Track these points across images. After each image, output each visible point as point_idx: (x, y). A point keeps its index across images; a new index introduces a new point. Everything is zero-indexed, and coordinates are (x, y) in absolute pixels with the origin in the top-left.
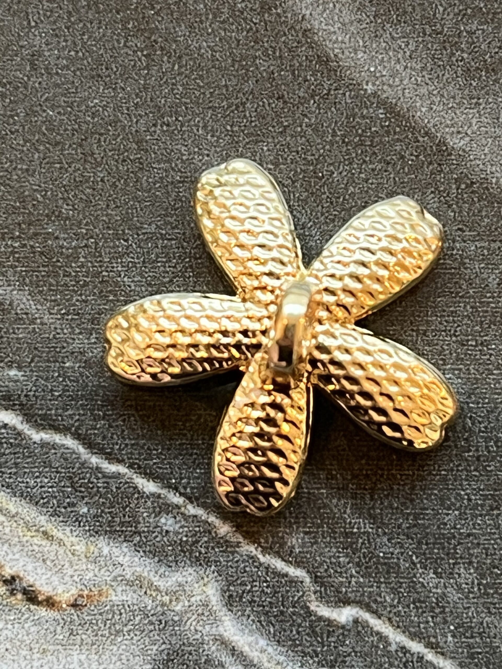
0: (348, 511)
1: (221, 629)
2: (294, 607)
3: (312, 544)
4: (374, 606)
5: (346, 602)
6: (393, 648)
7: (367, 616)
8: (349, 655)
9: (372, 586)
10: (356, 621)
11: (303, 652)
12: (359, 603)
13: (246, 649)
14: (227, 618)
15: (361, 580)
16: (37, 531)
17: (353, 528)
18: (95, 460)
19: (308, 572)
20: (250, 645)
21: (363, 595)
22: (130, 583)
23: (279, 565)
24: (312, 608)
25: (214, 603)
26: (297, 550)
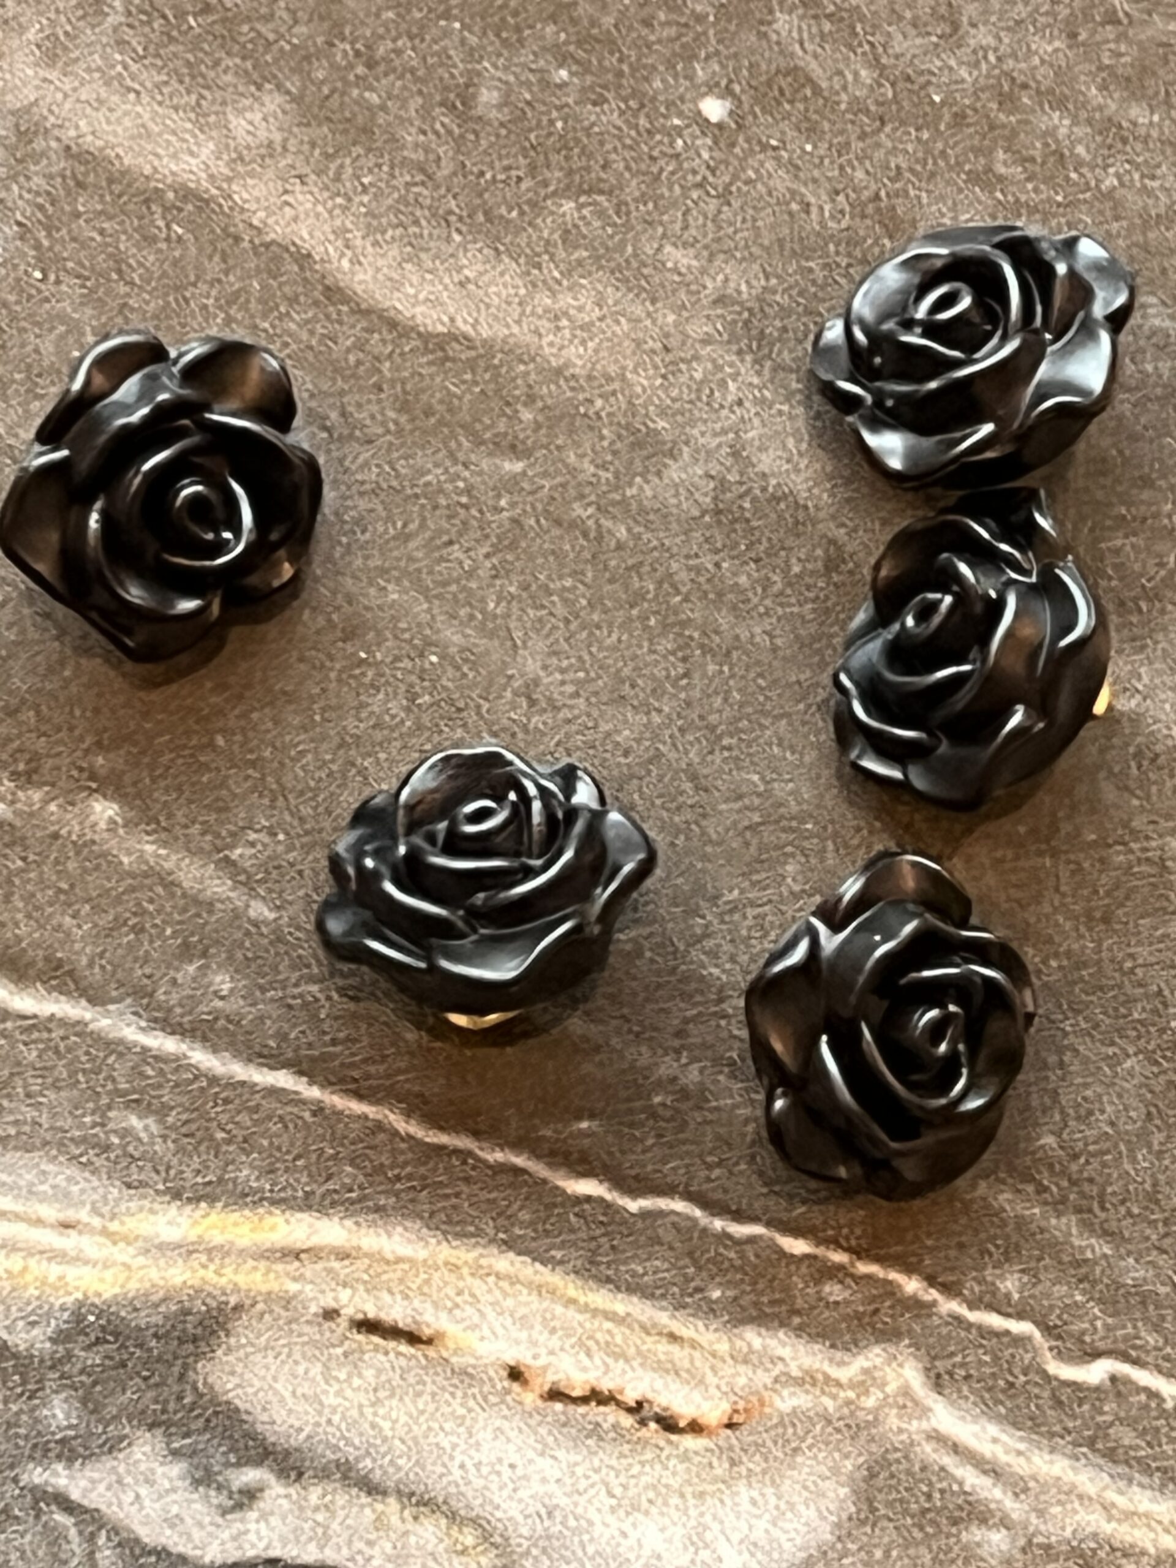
0: (1074, 1231)
1: (934, 1421)
2: (1026, 1374)
3: (1034, 1285)
4: (1133, 1353)
5: (1096, 1355)
6: (1170, 1404)
7: (1125, 1369)
8: (1112, 1424)
9: (1125, 1327)
10: (1113, 1379)
11: (1049, 1432)
12: (1112, 1354)
13: (972, 1443)
14: (939, 1405)
15: (1110, 1321)
16: (660, 1334)
17: (1085, 1253)
18: (718, 1224)
19: (1036, 1323)
20: (976, 1435)
21: (1115, 1341)
22: (799, 1382)
23: (995, 1321)
24: (1050, 1371)
25: (917, 1388)
26: (1016, 1296)
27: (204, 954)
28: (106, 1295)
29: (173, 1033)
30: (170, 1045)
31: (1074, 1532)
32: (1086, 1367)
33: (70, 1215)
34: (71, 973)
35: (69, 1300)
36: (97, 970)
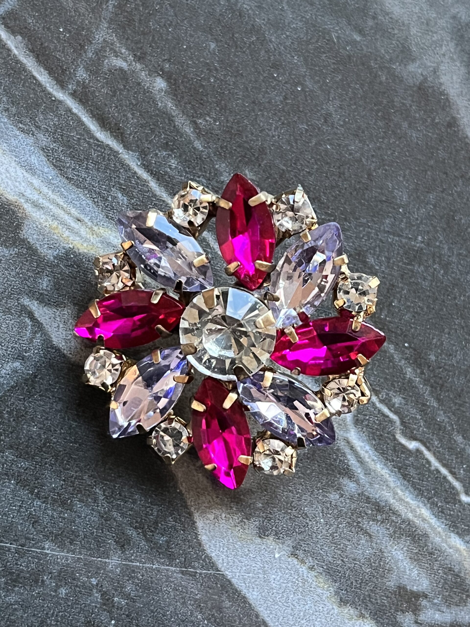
0: (427, 393)
1: (349, 435)
2: (388, 434)
3: (405, 405)
4: (428, 445)
5: (415, 439)
6: (433, 468)
7: (423, 449)
8: (409, 466)
9: (429, 434)
10: (418, 451)
11: (386, 457)
12: (421, 441)
13: (359, 449)
14: (353, 430)
15: (425, 429)
17: (427, 402)
19: (400, 418)
20: (361, 447)
21: (424, 437)
23: (386, 410)
24: (397, 437)
25: (348, 420)
26: (397, 405)
27: (172, 150)
28: (81, 251)
29: (148, 172)
30: (145, 175)
31: (380, 496)
32: (410, 441)
33: (82, 217)
34: (122, 134)
35: (67, 246)
36: (131, 137)
